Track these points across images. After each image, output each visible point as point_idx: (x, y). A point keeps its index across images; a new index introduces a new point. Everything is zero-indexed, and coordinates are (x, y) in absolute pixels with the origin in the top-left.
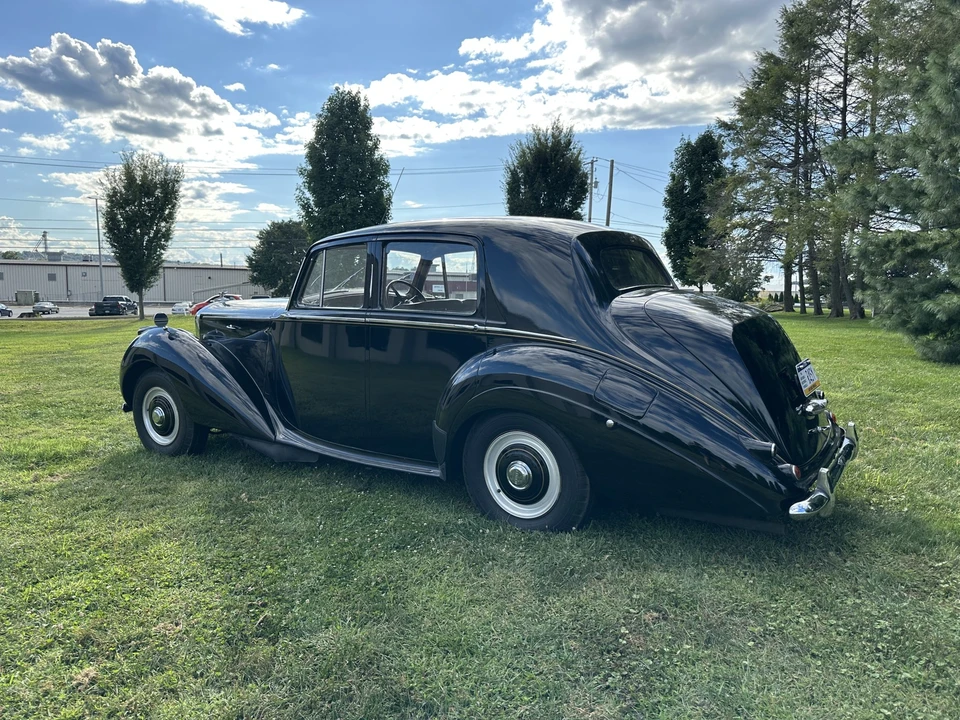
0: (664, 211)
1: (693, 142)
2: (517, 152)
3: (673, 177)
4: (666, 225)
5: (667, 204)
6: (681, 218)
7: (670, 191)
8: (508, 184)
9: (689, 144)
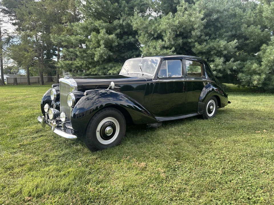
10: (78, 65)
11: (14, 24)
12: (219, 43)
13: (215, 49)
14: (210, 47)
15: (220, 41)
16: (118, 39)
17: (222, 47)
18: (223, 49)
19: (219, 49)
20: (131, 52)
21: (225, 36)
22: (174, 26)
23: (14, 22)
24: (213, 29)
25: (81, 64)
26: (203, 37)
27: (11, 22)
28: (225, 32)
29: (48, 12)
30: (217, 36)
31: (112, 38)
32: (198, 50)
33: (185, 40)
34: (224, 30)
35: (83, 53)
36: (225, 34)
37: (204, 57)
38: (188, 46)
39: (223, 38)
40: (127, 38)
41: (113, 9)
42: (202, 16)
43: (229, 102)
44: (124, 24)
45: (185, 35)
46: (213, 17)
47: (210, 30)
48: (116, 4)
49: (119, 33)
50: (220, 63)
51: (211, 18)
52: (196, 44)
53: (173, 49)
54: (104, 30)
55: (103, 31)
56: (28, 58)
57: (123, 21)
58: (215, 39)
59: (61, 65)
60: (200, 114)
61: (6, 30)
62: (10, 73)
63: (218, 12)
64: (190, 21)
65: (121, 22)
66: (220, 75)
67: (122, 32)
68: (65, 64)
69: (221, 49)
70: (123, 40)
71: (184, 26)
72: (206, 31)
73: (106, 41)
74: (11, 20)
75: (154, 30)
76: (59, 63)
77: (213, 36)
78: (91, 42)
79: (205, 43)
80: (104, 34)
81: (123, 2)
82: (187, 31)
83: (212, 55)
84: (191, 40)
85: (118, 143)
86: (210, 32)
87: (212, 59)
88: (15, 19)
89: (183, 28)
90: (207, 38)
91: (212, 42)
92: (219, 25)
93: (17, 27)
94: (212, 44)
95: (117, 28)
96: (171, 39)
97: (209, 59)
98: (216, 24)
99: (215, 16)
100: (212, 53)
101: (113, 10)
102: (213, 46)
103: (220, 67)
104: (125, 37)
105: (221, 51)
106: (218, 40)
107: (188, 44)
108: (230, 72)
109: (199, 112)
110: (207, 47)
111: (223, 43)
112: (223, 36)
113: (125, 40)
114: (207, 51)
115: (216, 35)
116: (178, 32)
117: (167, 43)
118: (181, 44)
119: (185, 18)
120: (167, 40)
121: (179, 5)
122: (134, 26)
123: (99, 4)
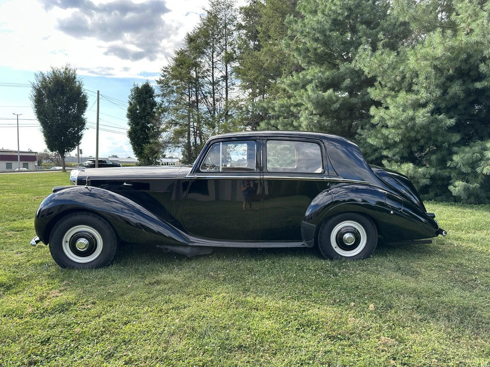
0: (127, 120)
1: (140, 87)
2: (40, 79)
3: (131, 104)
4: (129, 128)
5: (129, 116)
6: (137, 124)
7: (130, 110)
8: (35, 96)
9: (138, 88)
31: (330, 97)
44: (357, 68)
49: (348, 85)
54: (313, 84)
73: (317, 102)
75: (402, 72)
81: (360, 28)
89: (463, 61)
95: (347, 76)
116: (451, 70)
117: (424, 95)
118: (462, 95)
119: (462, 38)
120: (423, 91)
121: (457, 13)
122: (366, 70)
123: (316, 40)
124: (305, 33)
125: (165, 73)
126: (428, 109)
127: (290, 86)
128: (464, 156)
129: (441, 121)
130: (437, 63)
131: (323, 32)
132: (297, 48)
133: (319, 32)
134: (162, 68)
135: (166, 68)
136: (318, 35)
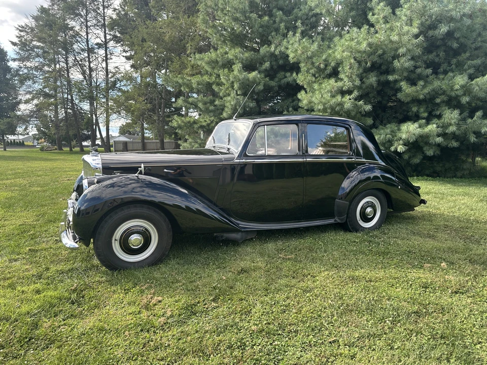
10: (204, 124)
11: (128, 58)
12: (453, 80)
13: (444, 93)
14: (433, 90)
15: (455, 78)
16: (267, 79)
17: (456, 90)
18: (460, 93)
19: (453, 94)
20: (290, 100)
21: (470, 67)
22: (360, 52)
23: (128, 54)
24: (442, 54)
25: (209, 122)
26: (419, 71)
27: (124, 54)
28: (468, 59)
29: (167, 38)
30: (453, 66)
31: (254, 79)
32: (407, 95)
33: (383, 78)
34: (468, 54)
35: (209, 104)
36: (469, 62)
37: (422, 110)
38: (392, 89)
39: (466, 70)
40: (283, 76)
41: (260, 27)
42: (415, 30)
43: (423, 202)
44: (277, 52)
45: (384, 67)
46: (440, 30)
47: (438, 56)
48: (266, 18)
49: (268, 69)
50: (453, 122)
51: (437, 32)
52: (403, 84)
53: (356, 93)
54: (240, 65)
55: (237, 67)
56: (136, 113)
57: (276, 47)
58: (445, 73)
59: (178, 124)
60: (339, 221)
61: (117, 67)
62: (130, 134)
63: (452, 19)
64: (391, 41)
65: (273, 49)
66: (455, 144)
67: (275, 67)
68: (183, 122)
69: (457, 93)
70: (277, 79)
71: (380, 52)
72: (428, 58)
73: (243, 83)
74: (124, 51)
75: (325, 60)
76: (174, 121)
77: (444, 66)
78: (221, 86)
79: (421, 83)
80: (239, 71)
81: (278, 13)
82: (387, 60)
83: (438, 105)
84: (394, 76)
85: (155, 261)
86: (437, 60)
87: (438, 113)
88: (129, 50)
89: (380, 56)
90: (429, 71)
91: (439, 79)
92: (455, 45)
93: (132, 62)
94: (437, 84)
95: (266, 59)
96: (354, 77)
97: (434, 113)
98: (449, 43)
99: (444, 29)
100: (438, 101)
101: (260, 29)
102: (440, 86)
103: (452, 129)
104: (281, 74)
105: (457, 96)
106: (451, 74)
107: (392, 85)
108: (475, 139)
109: (339, 219)
110: (426, 91)
111: (460, 80)
112: (466, 67)
113: (281, 79)
114: (428, 97)
115: (450, 64)
116: (369, 63)
117: (346, 83)
118: (375, 85)
119: (381, 36)
120: (346, 79)
121: (373, 13)
122: (291, 55)
123: (236, 20)
124: (225, 12)
125: (22, 34)
126: (353, 96)
127: (208, 63)
128: (380, 137)
129: (361, 106)
130: (358, 55)
131: (244, 12)
132: (213, 25)
133: (241, 12)
134: (17, 27)
135: (23, 27)
136: (238, 15)
